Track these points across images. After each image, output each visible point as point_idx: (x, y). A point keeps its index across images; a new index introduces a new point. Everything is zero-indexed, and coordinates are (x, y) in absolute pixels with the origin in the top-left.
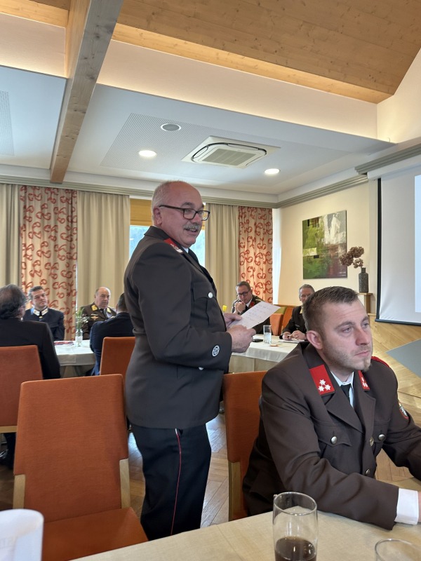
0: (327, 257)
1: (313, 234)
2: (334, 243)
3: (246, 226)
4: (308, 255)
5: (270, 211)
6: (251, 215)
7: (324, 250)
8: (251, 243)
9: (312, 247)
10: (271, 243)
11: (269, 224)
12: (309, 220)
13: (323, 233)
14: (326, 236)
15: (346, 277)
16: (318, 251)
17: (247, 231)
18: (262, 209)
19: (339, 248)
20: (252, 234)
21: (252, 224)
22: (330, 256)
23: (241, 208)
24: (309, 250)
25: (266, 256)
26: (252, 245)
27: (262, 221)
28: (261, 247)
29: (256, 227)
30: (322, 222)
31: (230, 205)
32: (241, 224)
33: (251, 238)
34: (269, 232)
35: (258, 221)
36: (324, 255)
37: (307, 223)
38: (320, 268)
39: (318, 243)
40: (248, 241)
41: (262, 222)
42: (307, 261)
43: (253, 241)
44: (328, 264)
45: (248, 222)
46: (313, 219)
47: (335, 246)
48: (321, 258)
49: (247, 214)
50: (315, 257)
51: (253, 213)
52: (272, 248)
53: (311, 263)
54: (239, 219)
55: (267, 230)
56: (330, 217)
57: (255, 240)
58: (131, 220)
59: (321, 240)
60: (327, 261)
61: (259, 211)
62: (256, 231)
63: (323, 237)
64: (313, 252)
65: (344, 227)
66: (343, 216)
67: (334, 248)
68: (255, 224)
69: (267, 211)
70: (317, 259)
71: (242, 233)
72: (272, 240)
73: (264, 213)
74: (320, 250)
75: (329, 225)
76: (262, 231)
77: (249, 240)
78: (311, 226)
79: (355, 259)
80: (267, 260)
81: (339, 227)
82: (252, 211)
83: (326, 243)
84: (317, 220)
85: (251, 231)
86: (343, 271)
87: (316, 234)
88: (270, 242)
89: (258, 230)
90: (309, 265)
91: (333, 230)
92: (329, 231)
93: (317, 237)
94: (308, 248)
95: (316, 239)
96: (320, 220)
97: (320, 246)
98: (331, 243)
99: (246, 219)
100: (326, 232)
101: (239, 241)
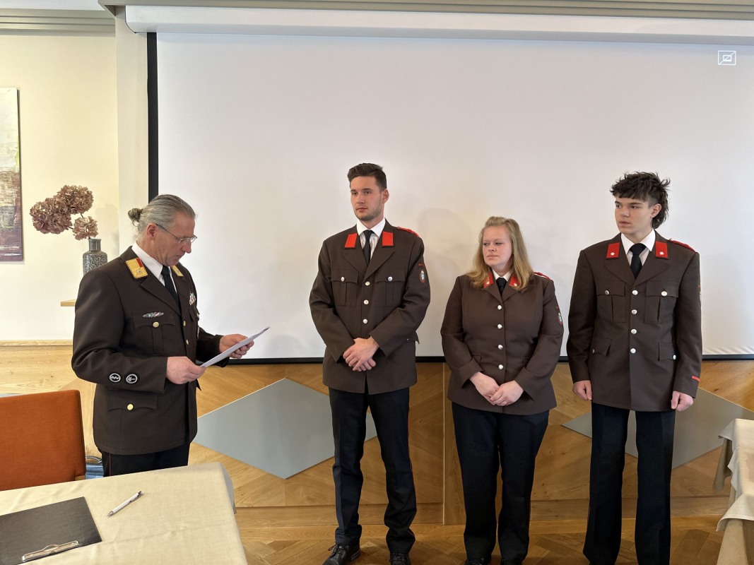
15: (20, 257)
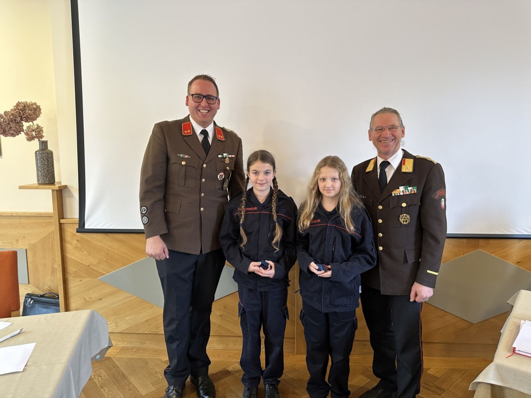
79: (26, 125)
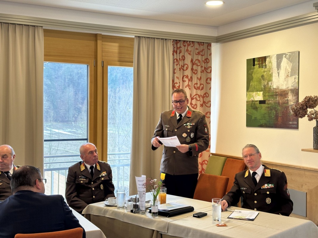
0: (275, 103)
1: (259, 76)
2: (284, 87)
3: (181, 63)
4: (252, 99)
5: (209, 45)
6: (187, 50)
7: (272, 96)
8: (186, 83)
9: (257, 91)
10: (210, 83)
11: (208, 61)
12: (254, 59)
13: (271, 76)
14: (275, 78)
16: (264, 96)
17: (182, 68)
18: (200, 43)
19: (290, 94)
20: (188, 73)
21: (188, 61)
22: (279, 103)
23: (176, 42)
24: (254, 93)
25: (203, 97)
26: (188, 85)
27: (200, 57)
28: (198, 88)
29: (193, 64)
30: (270, 62)
31: (163, 38)
32: (175, 61)
33: (187, 77)
34: (207, 70)
35: (196, 57)
36: (272, 101)
37: (252, 63)
38: (266, 115)
39: (265, 86)
40: (183, 81)
41: (200, 59)
42: (252, 106)
43: (189, 80)
44: (276, 111)
45: (184, 58)
46: (259, 58)
47: (284, 91)
48: (268, 104)
49: (183, 49)
50: (261, 102)
51: (190, 48)
52: (210, 89)
53: (256, 108)
54: (173, 54)
55: (205, 68)
56: (279, 57)
57: (191, 79)
58: (45, 55)
59: (268, 84)
60: (275, 108)
61: (197, 46)
62: (192, 69)
63: (270, 80)
64: (259, 96)
65: (296, 71)
66: (295, 58)
67: (283, 94)
68: (192, 61)
69: (206, 45)
70: (263, 105)
71: (177, 71)
72: (211, 80)
73: (202, 48)
74: (267, 94)
75: (279, 66)
76: (199, 69)
77: (185, 79)
78: (257, 67)
80: (204, 102)
81: (290, 71)
82: (189, 45)
83: (275, 87)
84: (264, 59)
85: (187, 69)
86: (293, 121)
87: (263, 76)
88: (208, 81)
89: (195, 67)
90: (254, 111)
91: (282, 72)
92: (279, 73)
93: (264, 79)
94: (253, 91)
95: (262, 81)
96: (267, 59)
97: (266, 90)
98: (281, 88)
99: (181, 55)
100: (275, 75)
101: (173, 81)
